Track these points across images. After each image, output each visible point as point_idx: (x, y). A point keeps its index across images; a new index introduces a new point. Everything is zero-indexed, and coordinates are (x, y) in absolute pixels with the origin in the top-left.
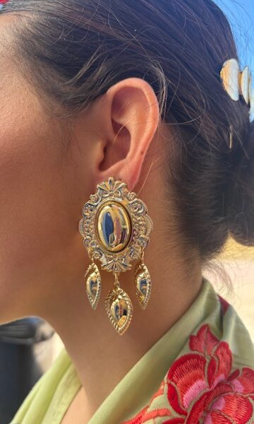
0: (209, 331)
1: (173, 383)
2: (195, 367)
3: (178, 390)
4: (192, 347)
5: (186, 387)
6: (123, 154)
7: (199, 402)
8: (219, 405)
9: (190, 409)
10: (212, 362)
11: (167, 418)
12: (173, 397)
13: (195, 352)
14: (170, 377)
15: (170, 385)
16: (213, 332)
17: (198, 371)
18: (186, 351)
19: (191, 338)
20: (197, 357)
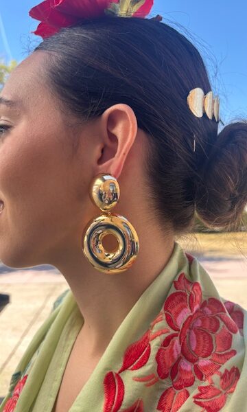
0: (185, 278)
1: (169, 313)
2: (182, 300)
3: (173, 316)
4: (176, 288)
5: (177, 314)
7: (186, 322)
9: (181, 327)
10: (191, 295)
11: (166, 335)
12: (170, 321)
13: (178, 291)
14: (166, 309)
15: (166, 314)
16: (187, 278)
17: (184, 304)
18: (173, 290)
19: (174, 282)
20: (181, 293)
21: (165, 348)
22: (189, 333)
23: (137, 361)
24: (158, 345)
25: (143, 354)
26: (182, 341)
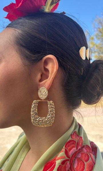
0: (76, 133)
1: (66, 149)
2: (73, 144)
3: (68, 150)
5: (70, 150)
6: (47, 77)
7: (74, 154)
8: (79, 156)
9: (71, 156)
10: (78, 142)
11: (64, 159)
12: (66, 152)
13: (73, 139)
14: (66, 147)
15: (65, 149)
17: (74, 145)
18: (70, 139)
19: (71, 135)
20: (73, 141)
21: (63, 165)
22: (75, 160)
23: (49, 169)
24: (59, 163)
25: (52, 166)
26: (71, 163)
